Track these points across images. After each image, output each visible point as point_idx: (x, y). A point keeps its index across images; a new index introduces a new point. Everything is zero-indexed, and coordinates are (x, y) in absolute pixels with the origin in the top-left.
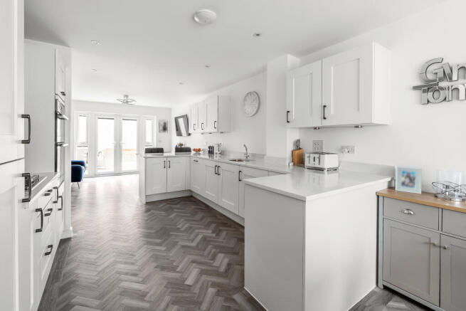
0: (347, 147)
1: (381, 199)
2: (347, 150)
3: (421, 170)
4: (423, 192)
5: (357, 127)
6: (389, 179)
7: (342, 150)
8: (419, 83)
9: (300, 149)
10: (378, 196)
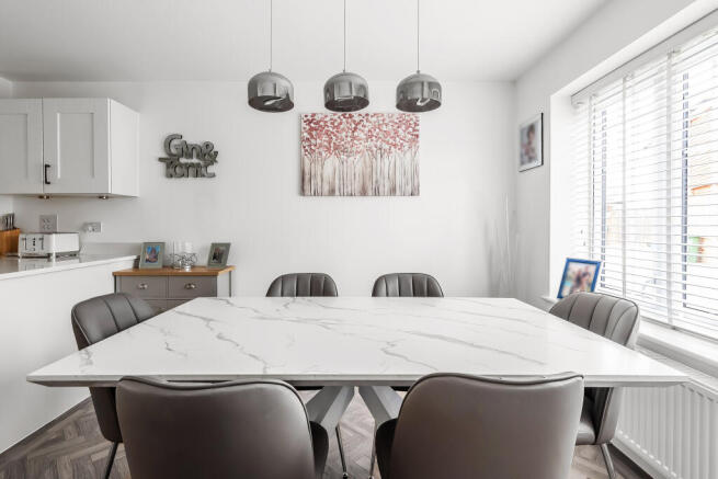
0: (91, 224)
1: (118, 279)
2: (90, 228)
3: (163, 243)
4: (164, 267)
5: (101, 197)
6: (135, 257)
7: (84, 228)
8: (164, 155)
9: (14, 228)
10: (115, 277)
